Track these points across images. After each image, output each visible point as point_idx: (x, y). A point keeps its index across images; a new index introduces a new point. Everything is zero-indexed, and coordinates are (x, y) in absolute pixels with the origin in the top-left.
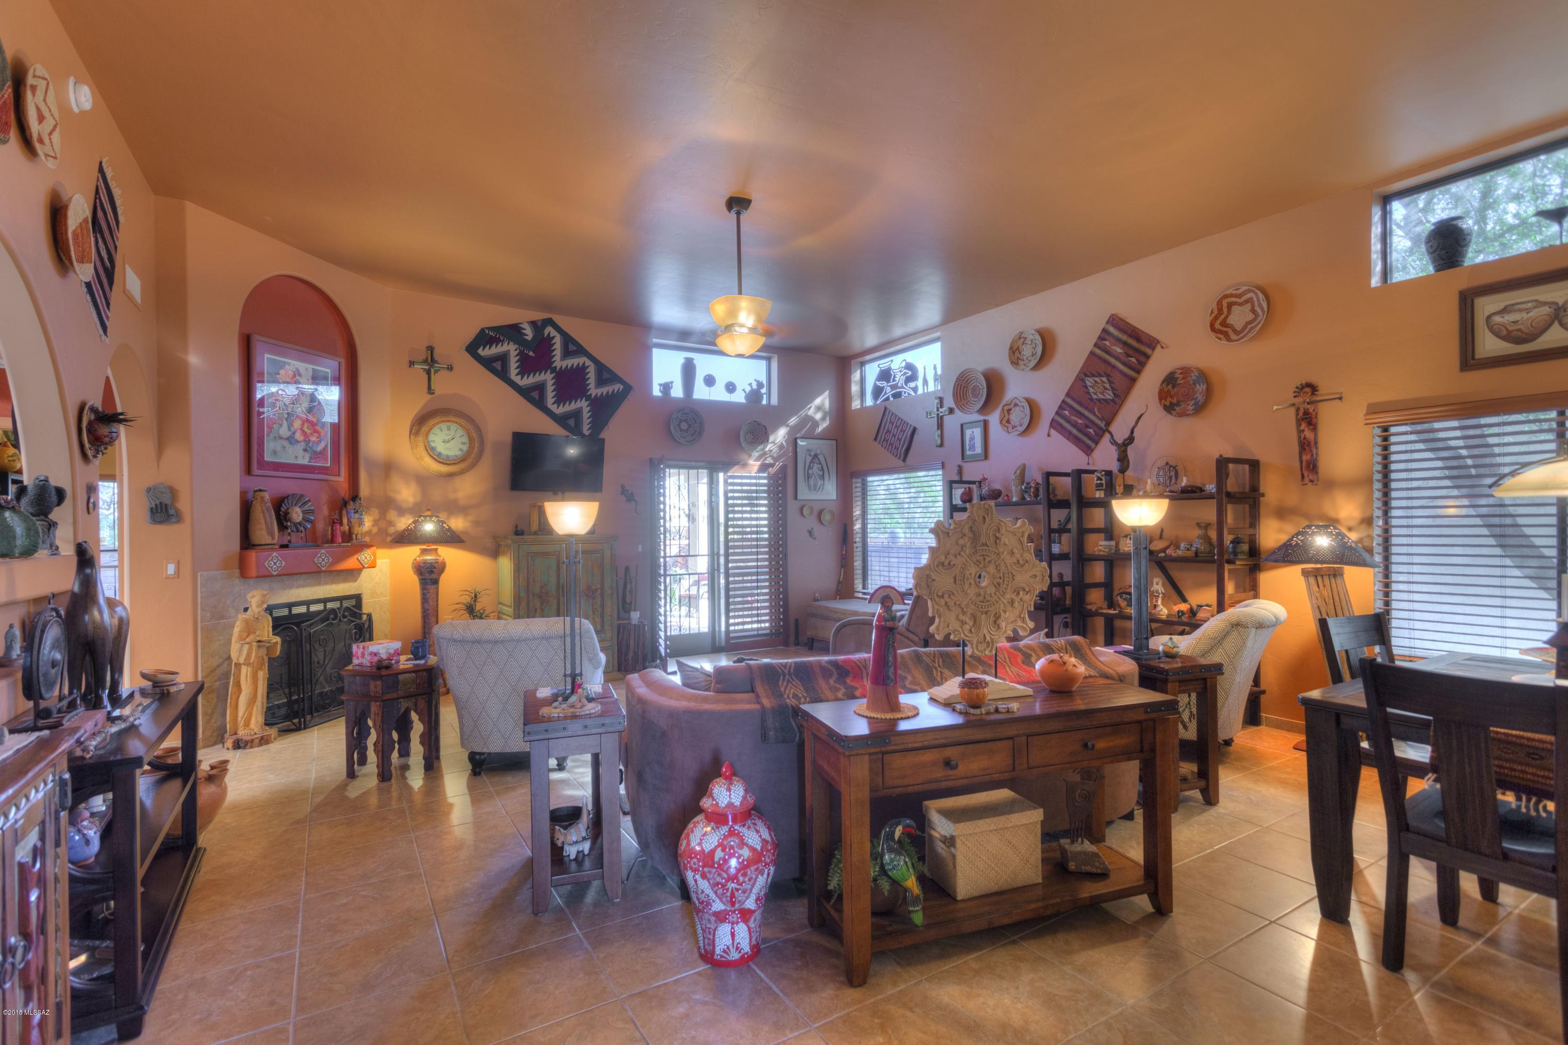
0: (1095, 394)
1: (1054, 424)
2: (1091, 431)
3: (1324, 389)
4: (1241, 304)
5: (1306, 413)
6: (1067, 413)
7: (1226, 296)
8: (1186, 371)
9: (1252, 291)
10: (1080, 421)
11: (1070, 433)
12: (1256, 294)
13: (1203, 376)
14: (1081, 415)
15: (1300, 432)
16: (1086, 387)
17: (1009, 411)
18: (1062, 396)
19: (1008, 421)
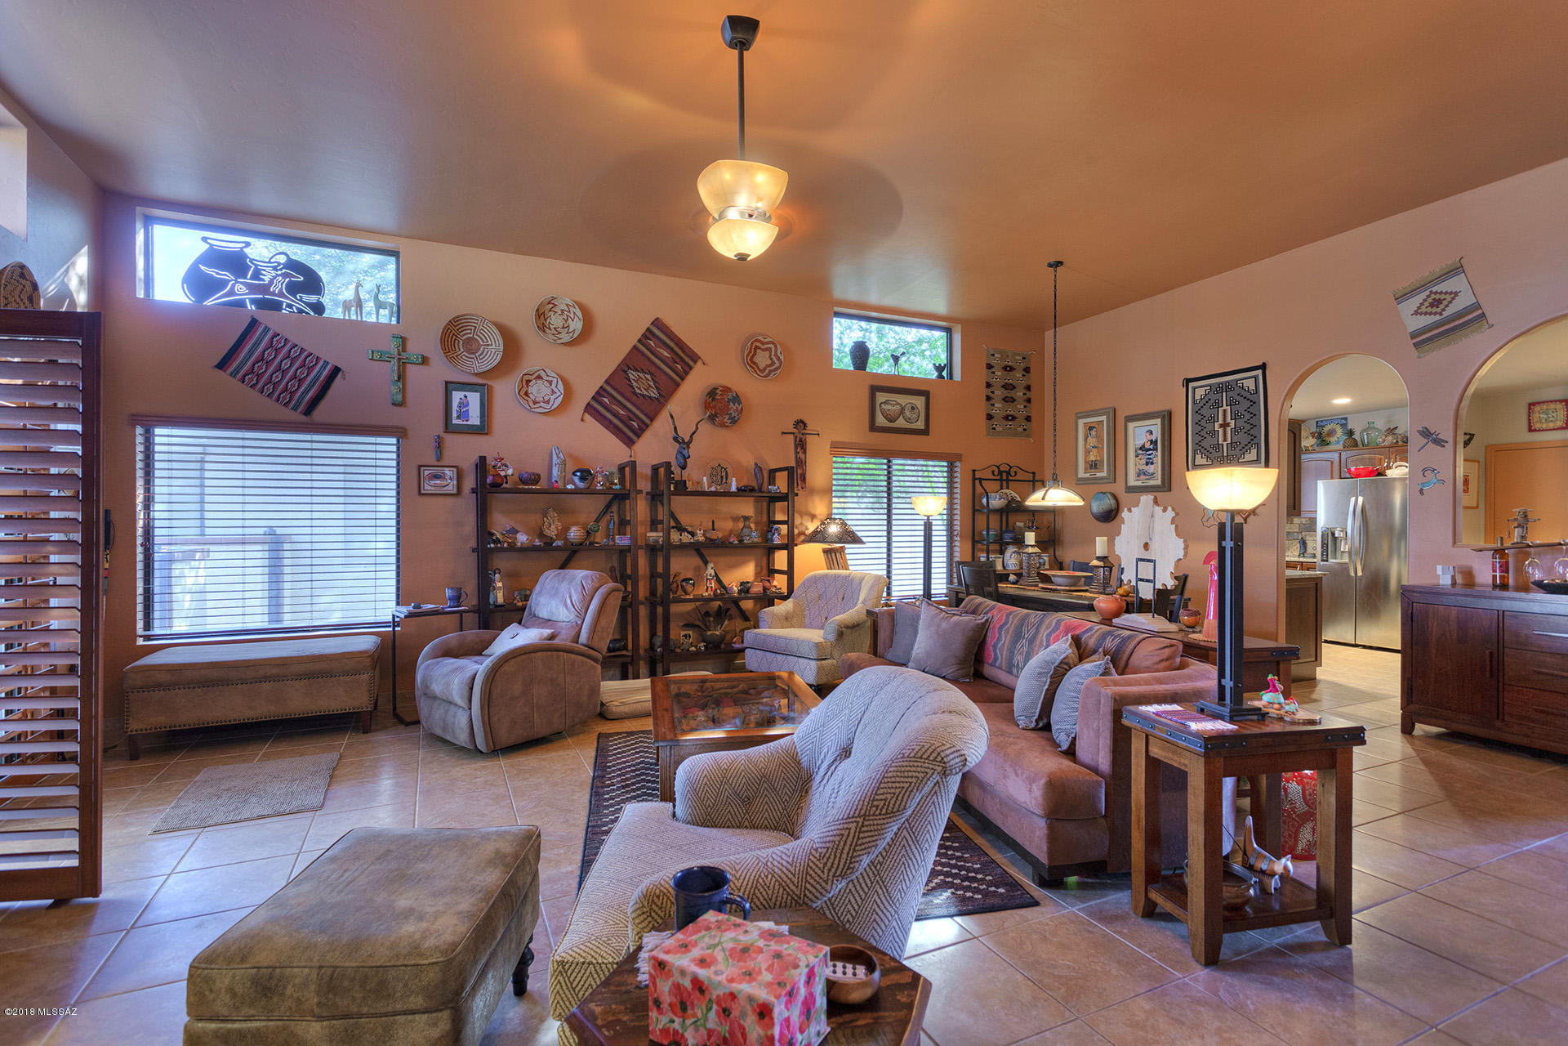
0: (639, 389)
1: (589, 408)
2: (635, 424)
3: (811, 427)
4: (763, 350)
5: (801, 440)
6: (606, 400)
7: (757, 340)
8: (726, 390)
9: (774, 344)
10: (622, 412)
11: (611, 422)
12: (776, 347)
13: (737, 399)
14: (624, 407)
15: (797, 453)
16: (629, 380)
17: (528, 381)
18: (600, 382)
19: (526, 394)
